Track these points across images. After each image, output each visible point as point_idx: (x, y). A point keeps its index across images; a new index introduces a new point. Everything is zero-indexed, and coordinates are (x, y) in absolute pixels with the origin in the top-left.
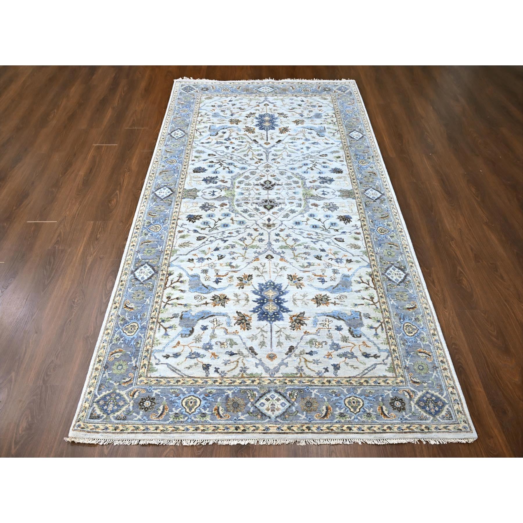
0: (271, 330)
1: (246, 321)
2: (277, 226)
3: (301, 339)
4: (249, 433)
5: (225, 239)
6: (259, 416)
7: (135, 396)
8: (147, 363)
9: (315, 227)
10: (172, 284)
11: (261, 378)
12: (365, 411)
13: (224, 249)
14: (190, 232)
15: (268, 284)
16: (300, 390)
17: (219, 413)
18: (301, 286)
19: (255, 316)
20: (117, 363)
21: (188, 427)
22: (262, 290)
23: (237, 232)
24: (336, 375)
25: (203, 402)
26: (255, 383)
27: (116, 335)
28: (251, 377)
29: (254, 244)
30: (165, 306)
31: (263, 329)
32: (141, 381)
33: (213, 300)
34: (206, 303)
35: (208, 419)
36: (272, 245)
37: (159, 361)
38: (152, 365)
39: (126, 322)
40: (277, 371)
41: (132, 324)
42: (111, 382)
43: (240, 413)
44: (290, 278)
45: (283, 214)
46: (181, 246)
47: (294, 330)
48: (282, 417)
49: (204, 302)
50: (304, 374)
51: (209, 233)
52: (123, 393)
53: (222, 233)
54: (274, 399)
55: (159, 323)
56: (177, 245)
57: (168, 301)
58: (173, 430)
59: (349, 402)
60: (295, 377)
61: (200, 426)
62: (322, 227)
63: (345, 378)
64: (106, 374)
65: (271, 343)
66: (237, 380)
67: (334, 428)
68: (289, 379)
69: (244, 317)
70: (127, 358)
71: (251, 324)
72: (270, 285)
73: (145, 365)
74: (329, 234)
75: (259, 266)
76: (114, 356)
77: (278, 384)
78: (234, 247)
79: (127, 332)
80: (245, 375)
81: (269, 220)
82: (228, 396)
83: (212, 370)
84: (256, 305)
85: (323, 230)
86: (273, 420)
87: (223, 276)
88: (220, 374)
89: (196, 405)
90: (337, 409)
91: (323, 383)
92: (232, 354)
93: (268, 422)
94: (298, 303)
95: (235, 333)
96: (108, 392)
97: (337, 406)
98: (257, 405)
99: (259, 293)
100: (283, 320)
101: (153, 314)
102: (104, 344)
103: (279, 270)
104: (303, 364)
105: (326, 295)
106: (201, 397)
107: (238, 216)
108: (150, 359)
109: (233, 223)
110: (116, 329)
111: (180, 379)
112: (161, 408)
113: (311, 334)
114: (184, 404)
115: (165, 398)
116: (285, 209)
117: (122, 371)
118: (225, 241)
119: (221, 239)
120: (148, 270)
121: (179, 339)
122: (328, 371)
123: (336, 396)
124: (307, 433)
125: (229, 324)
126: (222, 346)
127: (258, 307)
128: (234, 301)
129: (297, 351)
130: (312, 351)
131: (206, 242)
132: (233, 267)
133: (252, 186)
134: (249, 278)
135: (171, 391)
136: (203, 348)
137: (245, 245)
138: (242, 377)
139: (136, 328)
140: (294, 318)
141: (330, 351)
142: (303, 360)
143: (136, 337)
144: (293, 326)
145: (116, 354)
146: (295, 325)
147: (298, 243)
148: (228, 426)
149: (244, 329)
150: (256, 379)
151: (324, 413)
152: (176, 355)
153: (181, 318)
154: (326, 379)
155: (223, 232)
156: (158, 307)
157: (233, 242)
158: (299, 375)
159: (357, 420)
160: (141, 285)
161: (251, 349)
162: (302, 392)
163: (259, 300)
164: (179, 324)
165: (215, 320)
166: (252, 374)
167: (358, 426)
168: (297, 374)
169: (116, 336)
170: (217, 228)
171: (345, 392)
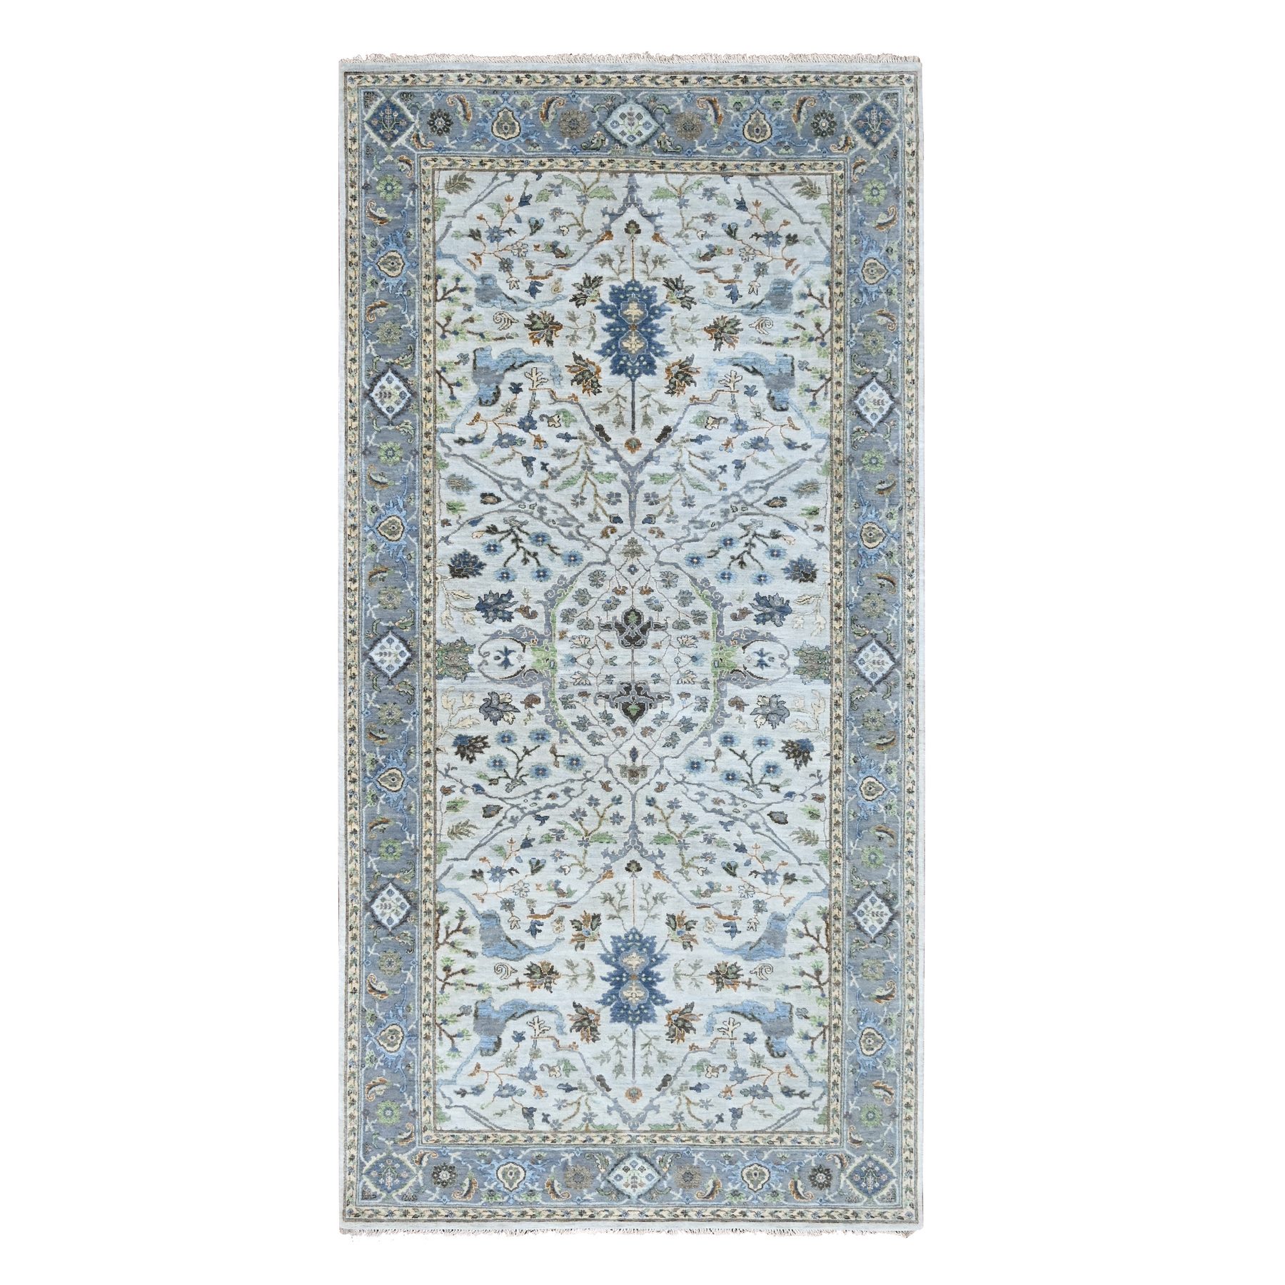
0: (634, 1042)
1: (590, 1022)
2: (651, 772)
3: (684, 1061)
4: (599, 1220)
5: (543, 814)
6: (614, 1196)
7: (424, 1164)
8: (430, 1104)
9: (731, 777)
10: (448, 935)
11: (617, 1132)
12: (771, 1187)
13: (541, 843)
14: (466, 790)
15: (631, 937)
16: (676, 1154)
17: (554, 1190)
18: (692, 943)
19: (606, 1013)
20: (383, 1106)
21: (511, 1211)
22: (618, 952)
23: (567, 791)
24: (734, 1128)
25: (529, 1173)
26: (608, 1142)
27: (368, 1050)
28: (601, 1132)
29: (602, 829)
30: (443, 988)
31: (620, 1040)
32: (428, 1138)
33: (529, 975)
34: (518, 983)
35: (539, 1198)
36: (639, 832)
37: (451, 1102)
38: (440, 1108)
39: (380, 1024)
40: (642, 1121)
41: (391, 1028)
42: (380, 1138)
43: (585, 1191)
44: (672, 922)
45: (664, 735)
46: (452, 833)
47: (672, 1041)
48: (648, 1195)
49: (512, 979)
50: (685, 1125)
51: (508, 795)
52: (404, 1157)
53: (533, 795)
54: (637, 1168)
55: (439, 1025)
56: (444, 832)
57: (448, 976)
58: (489, 1216)
59: (749, 1175)
60: (669, 1131)
61: (527, 1210)
62: (746, 777)
63: (749, 1132)
64: (369, 1126)
65: (634, 1067)
66: (578, 1135)
67: (721, 1214)
68: (660, 1135)
69: (587, 1014)
70: (394, 1095)
71: (599, 1029)
72: (634, 940)
73: (428, 1108)
74: (758, 801)
75: (614, 893)
76: (374, 1092)
77: (643, 1142)
78: (563, 836)
79: (385, 1045)
80: (591, 1128)
81: (634, 754)
82: (566, 1163)
83: (537, 1117)
84: (608, 987)
85: (747, 788)
86: (634, 1201)
87: (544, 917)
88: (552, 1126)
89: (518, 1178)
90: (730, 1184)
91: (713, 1142)
92: (569, 1089)
93: (627, 1203)
94: (684, 982)
95: (573, 1047)
96: (379, 1156)
97: (730, 1180)
98: (611, 1178)
99: (614, 960)
100: (655, 1021)
101: (425, 1006)
102: (352, 1069)
103: (652, 902)
104: (683, 1108)
105: (735, 965)
106: (525, 1165)
107: (566, 741)
108: (434, 1097)
109: (556, 764)
110: (366, 1039)
111: (490, 1135)
112: (467, 1181)
113: (701, 1050)
114: (500, 1176)
115: (470, 1167)
116: (670, 718)
117: (394, 1120)
118: (543, 820)
119: (533, 813)
120: (398, 899)
121: (479, 1059)
122: (722, 1121)
123: (731, 1163)
124: (683, 1220)
125: (560, 1028)
126: (552, 1073)
127: (611, 993)
128: (567, 979)
129: (676, 1085)
130: (700, 1084)
131: (504, 822)
132: (561, 893)
133: (596, 631)
134: (595, 923)
135: (478, 1154)
136: (520, 1077)
137: (583, 833)
138: (587, 1131)
139: (401, 1035)
140: (674, 1017)
141: (730, 1084)
142: (684, 1101)
143: (403, 1054)
144: (672, 1033)
145: (376, 1088)
146: (674, 1030)
147: (692, 827)
148: (569, 1210)
149: (588, 1040)
150: (608, 1135)
151: (709, 1190)
152: (478, 1091)
153: (476, 1016)
154: (718, 1135)
155: (537, 791)
156: (431, 990)
157: (560, 823)
158: (676, 1128)
159: (756, 1202)
160: (390, 938)
161: (600, 1080)
162: (680, 1158)
163: (615, 976)
164: (474, 1029)
165: (536, 1020)
166: (602, 1126)
167: (756, 1210)
168: (672, 1126)
169: (369, 1052)
170: (524, 778)
171: (745, 1157)
